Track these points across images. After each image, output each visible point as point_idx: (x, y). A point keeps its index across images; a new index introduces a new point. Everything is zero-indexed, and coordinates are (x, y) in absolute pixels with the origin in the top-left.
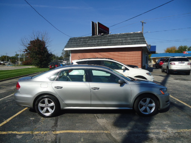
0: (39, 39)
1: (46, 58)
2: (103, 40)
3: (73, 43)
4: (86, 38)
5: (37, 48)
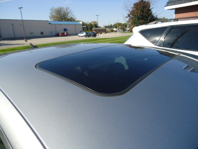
5: (139, 11)
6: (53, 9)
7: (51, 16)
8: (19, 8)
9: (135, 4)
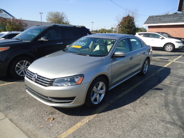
0: (130, 15)
1: (133, 32)
2: (175, 18)
3: (150, 20)
4: (162, 16)
5: (127, 23)
6: (51, 13)
8: (40, 13)
9: (123, 18)
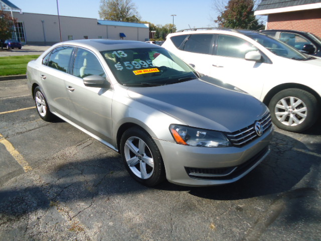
5: (235, 14)
7: (101, 11)
9: (230, 2)
